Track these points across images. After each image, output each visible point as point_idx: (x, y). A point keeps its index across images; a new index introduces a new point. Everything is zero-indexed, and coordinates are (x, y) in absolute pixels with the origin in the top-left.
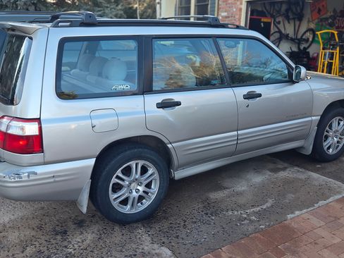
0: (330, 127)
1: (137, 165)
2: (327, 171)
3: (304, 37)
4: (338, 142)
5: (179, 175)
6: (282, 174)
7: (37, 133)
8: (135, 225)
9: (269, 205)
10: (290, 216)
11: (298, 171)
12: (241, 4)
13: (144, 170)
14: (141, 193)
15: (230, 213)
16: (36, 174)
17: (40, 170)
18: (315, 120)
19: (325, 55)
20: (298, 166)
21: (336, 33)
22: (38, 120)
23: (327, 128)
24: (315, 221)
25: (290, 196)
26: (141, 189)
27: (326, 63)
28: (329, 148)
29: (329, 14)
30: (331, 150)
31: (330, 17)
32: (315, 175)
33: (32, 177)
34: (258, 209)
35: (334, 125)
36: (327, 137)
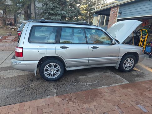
0: (127, 61)
1: (53, 64)
2: (123, 75)
3: (138, 32)
4: (130, 66)
5: (68, 69)
6: (107, 74)
7: (21, 51)
8: (52, 82)
9: (95, 83)
10: (99, 87)
11: (113, 74)
12: (115, 20)
13: (56, 66)
14: (54, 73)
15: (81, 83)
16: (21, 63)
17: (22, 62)
18: (120, 58)
19: (143, 37)
20: (114, 72)
21: (147, 30)
22: (22, 48)
23: (125, 61)
24: (107, 90)
25: (104, 81)
26: (54, 71)
27: (142, 40)
28: (126, 68)
29: (149, 25)
30: (127, 68)
31: (150, 25)
32: (117, 76)
33: (20, 64)
34: (91, 83)
35: (128, 60)
36: (125, 64)
